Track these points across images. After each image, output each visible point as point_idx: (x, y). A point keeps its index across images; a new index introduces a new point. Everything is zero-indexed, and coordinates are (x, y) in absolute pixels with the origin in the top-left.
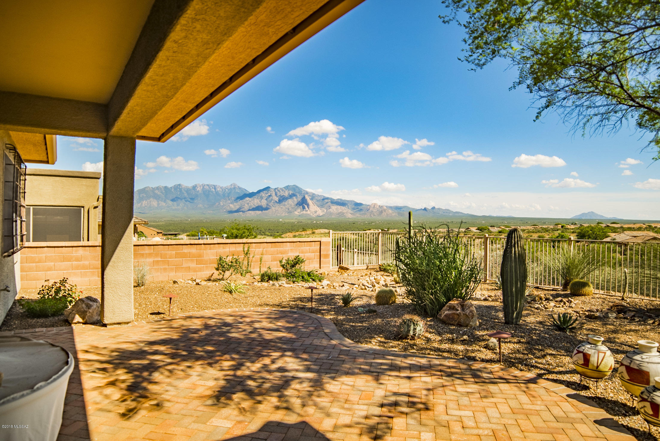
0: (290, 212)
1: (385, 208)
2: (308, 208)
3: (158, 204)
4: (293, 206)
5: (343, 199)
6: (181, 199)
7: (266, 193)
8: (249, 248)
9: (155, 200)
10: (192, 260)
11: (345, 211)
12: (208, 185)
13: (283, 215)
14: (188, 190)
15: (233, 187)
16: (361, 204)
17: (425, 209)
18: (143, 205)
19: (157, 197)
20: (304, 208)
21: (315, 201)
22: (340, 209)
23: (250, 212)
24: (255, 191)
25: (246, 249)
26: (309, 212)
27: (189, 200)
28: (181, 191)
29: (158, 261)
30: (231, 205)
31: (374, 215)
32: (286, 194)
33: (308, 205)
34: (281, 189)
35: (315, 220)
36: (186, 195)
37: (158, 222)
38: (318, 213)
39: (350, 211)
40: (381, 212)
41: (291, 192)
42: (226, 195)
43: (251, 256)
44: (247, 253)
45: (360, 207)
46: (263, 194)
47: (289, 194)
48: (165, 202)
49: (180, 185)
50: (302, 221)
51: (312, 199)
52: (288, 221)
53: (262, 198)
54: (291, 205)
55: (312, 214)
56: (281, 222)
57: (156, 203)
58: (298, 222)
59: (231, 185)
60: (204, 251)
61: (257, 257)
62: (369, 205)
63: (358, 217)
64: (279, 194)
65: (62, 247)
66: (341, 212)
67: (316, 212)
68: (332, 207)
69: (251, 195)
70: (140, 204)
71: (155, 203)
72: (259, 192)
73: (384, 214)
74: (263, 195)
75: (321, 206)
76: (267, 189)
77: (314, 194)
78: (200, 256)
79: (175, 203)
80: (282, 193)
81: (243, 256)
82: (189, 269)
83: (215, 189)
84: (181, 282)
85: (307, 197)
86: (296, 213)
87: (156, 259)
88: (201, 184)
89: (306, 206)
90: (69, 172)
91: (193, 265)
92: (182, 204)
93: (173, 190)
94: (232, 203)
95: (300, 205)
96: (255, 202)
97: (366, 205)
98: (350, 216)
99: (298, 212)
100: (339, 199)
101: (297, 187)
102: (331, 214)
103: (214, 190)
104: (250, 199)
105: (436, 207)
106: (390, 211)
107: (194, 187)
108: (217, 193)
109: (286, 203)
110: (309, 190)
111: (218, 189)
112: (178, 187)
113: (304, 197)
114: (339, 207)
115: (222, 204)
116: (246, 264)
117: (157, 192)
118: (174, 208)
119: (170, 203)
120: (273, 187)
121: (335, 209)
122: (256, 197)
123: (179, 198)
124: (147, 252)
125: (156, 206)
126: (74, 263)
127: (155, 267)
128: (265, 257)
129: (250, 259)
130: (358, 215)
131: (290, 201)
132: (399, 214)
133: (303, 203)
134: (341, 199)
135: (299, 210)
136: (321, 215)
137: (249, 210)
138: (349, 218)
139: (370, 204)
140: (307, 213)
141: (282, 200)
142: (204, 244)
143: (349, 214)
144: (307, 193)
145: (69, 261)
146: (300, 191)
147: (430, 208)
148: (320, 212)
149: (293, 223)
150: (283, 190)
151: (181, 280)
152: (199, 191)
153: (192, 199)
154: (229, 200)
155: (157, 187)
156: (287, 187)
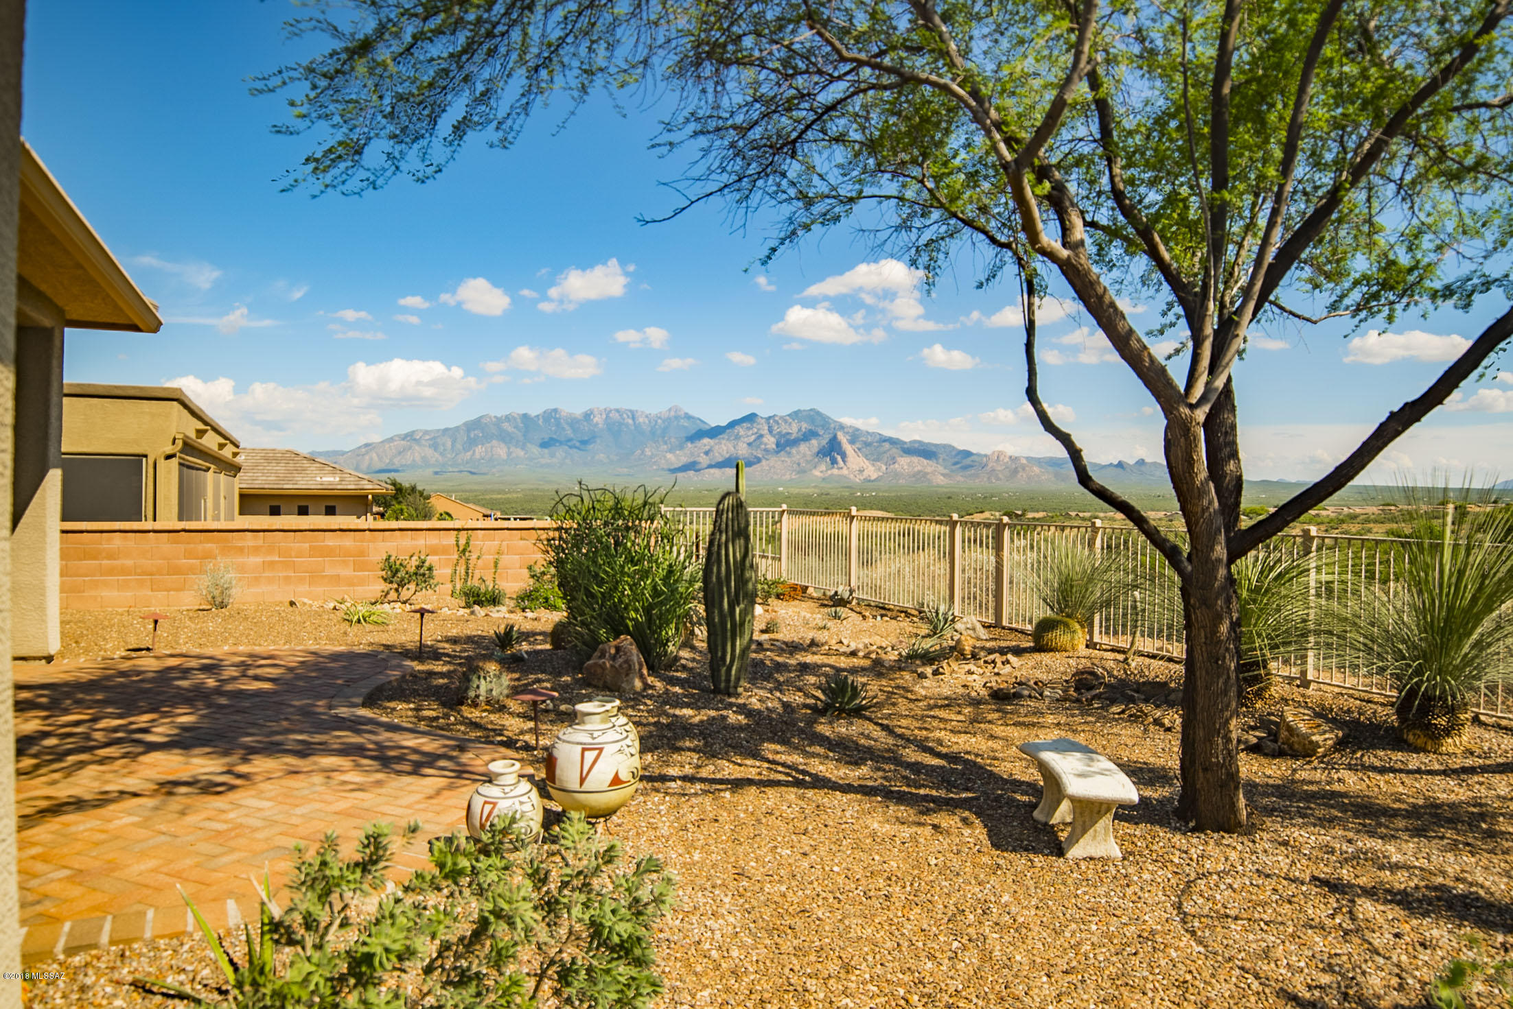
0: (802, 472)
1: (1024, 461)
2: (844, 461)
3: (509, 454)
4: (809, 458)
5: (926, 441)
6: (561, 443)
7: (749, 429)
8: (468, 539)
9: (502, 445)
10: (344, 561)
11: (929, 470)
12: (617, 411)
13: (787, 477)
14: (573, 422)
15: (672, 413)
16: (968, 454)
17: (1120, 465)
18: (477, 456)
19: (505, 438)
20: (834, 462)
21: (858, 445)
22: (919, 463)
23: (712, 471)
24: (724, 424)
25: (462, 542)
26: (845, 472)
27: (578, 444)
28: (558, 424)
29: (272, 563)
30: (669, 456)
31: (998, 479)
32: (794, 429)
33: (844, 456)
34: (781, 418)
35: (860, 490)
36: (569, 432)
37: (509, 492)
38: (866, 473)
39: (941, 469)
40: (1015, 471)
41: (804, 426)
42: (659, 432)
43: (474, 556)
44: (464, 551)
45: (968, 461)
46: (740, 430)
47: (800, 430)
48: (523, 449)
49: (555, 410)
50: (831, 492)
51: (852, 442)
52: (797, 491)
53: (738, 437)
54: (805, 455)
55: (852, 476)
56: (782, 493)
57: (505, 450)
58: (820, 495)
59: (670, 410)
60: (371, 545)
61: (489, 558)
62: (986, 456)
63: (961, 483)
64: (776, 429)
65: (82, 532)
66: (919, 472)
67: (861, 471)
68: (899, 459)
69: (715, 432)
70: (469, 454)
71: (501, 451)
72: (733, 424)
73: (1022, 475)
74: (742, 432)
75: (875, 458)
76: (751, 418)
77: (858, 430)
78: (362, 553)
79: (546, 451)
80: (784, 429)
81: (456, 556)
82: (336, 579)
83: (633, 418)
84: (305, 604)
85: (840, 436)
86: (817, 473)
87: (269, 559)
88: (602, 407)
89: (839, 458)
90: (116, 387)
91: (347, 572)
92: (560, 452)
93: (540, 422)
94: (670, 451)
95: (825, 455)
96: (723, 448)
97: (978, 455)
98: (940, 480)
99: (821, 471)
100: (915, 441)
101: (818, 413)
102: (897, 475)
103: (630, 421)
104: (712, 442)
105: (1148, 460)
106: (1036, 469)
107: (588, 416)
108: (637, 426)
109: (794, 451)
110: (847, 421)
111: (641, 420)
112: (551, 415)
113: (835, 437)
114: (915, 459)
115: (648, 453)
116: (463, 572)
117: (506, 426)
118: (543, 461)
119: (536, 450)
120: (763, 413)
121: (905, 464)
122: (725, 436)
123: (556, 441)
124: (251, 543)
125: (504, 456)
126: (105, 562)
127: (267, 574)
128: (505, 560)
129: (472, 563)
130: (960, 478)
131: (803, 447)
132: (1057, 475)
133: (832, 451)
134: (919, 442)
135: (823, 467)
136: (873, 478)
137: (710, 466)
138: (938, 486)
139: (989, 452)
140: (841, 472)
141: (785, 444)
142: (370, 530)
143: (939, 477)
144: (842, 427)
145: (95, 558)
146: (825, 421)
147: (1132, 462)
148: (872, 472)
149: (809, 496)
150: (786, 422)
151: (306, 600)
152: (597, 424)
153: (584, 442)
154: (666, 443)
155: (507, 417)
156: (796, 415)
